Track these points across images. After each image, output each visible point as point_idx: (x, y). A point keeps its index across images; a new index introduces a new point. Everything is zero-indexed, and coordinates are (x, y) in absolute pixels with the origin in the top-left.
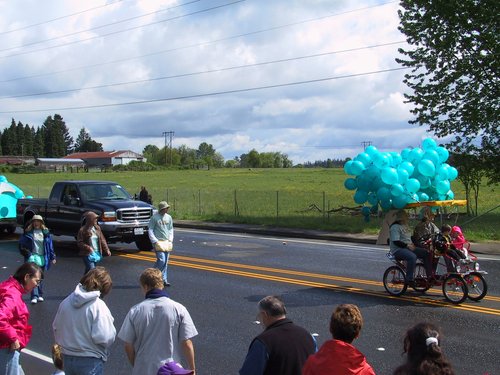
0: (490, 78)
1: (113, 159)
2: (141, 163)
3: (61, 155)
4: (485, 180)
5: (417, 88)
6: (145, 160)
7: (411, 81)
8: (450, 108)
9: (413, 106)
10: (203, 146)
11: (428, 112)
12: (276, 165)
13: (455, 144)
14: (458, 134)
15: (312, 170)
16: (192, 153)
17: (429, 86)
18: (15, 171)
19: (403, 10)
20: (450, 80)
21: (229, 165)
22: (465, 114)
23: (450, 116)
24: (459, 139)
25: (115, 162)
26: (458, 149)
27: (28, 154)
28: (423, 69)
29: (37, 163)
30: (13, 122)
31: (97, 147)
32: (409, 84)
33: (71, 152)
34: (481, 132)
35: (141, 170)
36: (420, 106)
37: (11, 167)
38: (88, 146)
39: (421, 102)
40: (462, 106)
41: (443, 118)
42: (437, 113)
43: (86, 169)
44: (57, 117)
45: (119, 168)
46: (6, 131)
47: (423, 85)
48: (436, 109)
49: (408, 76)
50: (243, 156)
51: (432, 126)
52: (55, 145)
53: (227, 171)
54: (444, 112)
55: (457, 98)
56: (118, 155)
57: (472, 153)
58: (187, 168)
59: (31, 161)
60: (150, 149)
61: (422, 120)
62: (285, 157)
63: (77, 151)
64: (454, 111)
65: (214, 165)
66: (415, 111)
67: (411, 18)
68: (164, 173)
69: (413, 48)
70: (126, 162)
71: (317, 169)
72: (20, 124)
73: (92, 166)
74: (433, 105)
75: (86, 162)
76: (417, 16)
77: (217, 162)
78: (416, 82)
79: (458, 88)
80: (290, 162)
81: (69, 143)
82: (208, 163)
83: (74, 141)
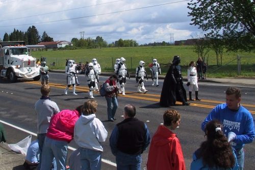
0: (226, 3)
1: (58, 45)
2: (70, 46)
3: (35, 44)
4: (225, 50)
5: (194, 9)
6: (72, 45)
7: (191, 6)
8: (208, 18)
9: (191, 17)
10: (98, 38)
11: (199, 20)
12: (131, 46)
13: (211, 33)
14: (212, 30)
15: (147, 47)
16: (93, 41)
17: (198, 8)
20: (207, 5)
21: (110, 46)
22: (214, 20)
23: (209, 21)
24: (213, 32)
25: (59, 46)
26: (212, 36)
30: (15, 30)
31: (50, 40)
32: (190, 8)
33: (40, 42)
34: (222, 28)
35: (71, 49)
36: (195, 17)
38: (47, 39)
39: (196, 15)
40: (214, 17)
41: (205, 22)
42: (203, 20)
43: (46, 49)
44: (33, 27)
45: (61, 48)
46: (11, 34)
47: (196, 8)
48: (202, 18)
49: (188, 4)
50: (116, 42)
51: (201, 26)
52: (33, 39)
53: (108, 48)
54: (206, 19)
55: (211, 13)
56: (60, 43)
57: (219, 38)
58: (91, 48)
60: (74, 40)
61: (196, 23)
62: (135, 42)
63: (42, 41)
64: (210, 19)
65: (103, 46)
66: (192, 20)
68: (81, 50)
70: (63, 46)
71: (150, 47)
72: (18, 31)
73: (49, 48)
74: (201, 17)
75: (46, 46)
77: (104, 45)
78: (193, 6)
79: (211, 9)
80: (137, 44)
81: (38, 39)
82: (101, 46)
83: (41, 37)
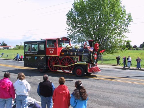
0: (82, 33)
5: (70, 35)
6: (16, 48)
17: (72, 35)
19: (67, 20)
20: (75, 34)
22: (78, 40)
25: (10, 48)
28: (70, 31)
31: (6, 45)
34: (81, 43)
35: (15, 50)
38: (4, 45)
41: (74, 41)
43: (4, 49)
45: (11, 49)
48: (73, 39)
49: (68, 33)
54: (74, 39)
55: (77, 37)
56: (10, 47)
60: (17, 46)
64: (76, 39)
67: (68, 22)
68: (20, 50)
69: (69, 27)
70: (12, 48)
73: (5, 49)
74: (72, 38)
76: (69, 22)
78: (69, 34)
83: (1, 43)
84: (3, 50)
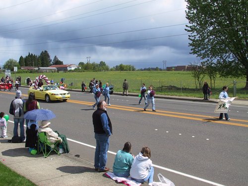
1: (68, 67)
3: (48, 66)
4: (218, 76)
5: (193, 41)
6: (80, 68)
7: (191, 38)
8: (205, 48)
9: (191, 47)
10: (101, 62)
11: (197, 50)
12: (130, 70)
13: (206, 62)
14: (208, 58)
15: (143, 71)
16: (97, 66)
18: (31, 72)
19: (187, 10)
21: (111, 70)
23: (206, 51)
24: (208, 60)
25: (69, 69)
26: (207, 64)
27: (36, 66)
28: (195, 33)
29: (39, 69)
30: (29, 54)
31: (61, 63)
32: (191, 39)
33: (51, 65)
35: (79, 72)
36: (194, 47)
37: (29, 71)
38: (57, 62)
39: (195, 46)
40: (210, 47)
41: (203, 52)
42: (200, 50)
43: (58, 71)
44: (46, 51)
45: (71, 71)
46: (26, 57)
47: (196, 39)
48: (200, 49)
49: (189, 36)
50: (117, 66)
51: (198, 55)
52: (45, 62)
53: (112, 72)
54: (203, 50)
56: (70, 66)
57: (213, 65)
58: (96, 71)
59: (37, 69)
60: (81, 64)
61: (195, 53)
62: (133, 67)
63: (53, 64)
64: (207, 49)
66: (192, 50)
67: (191, 14)
68: (87, 73)
69: (191, 25)
70: (73, 69)
71: (145, 72)
72: (32, 54)
73: (60, 70)
74: (199, 47)
75: (58, 69)
76: (193, 13)
77: (107, 69)
78: (193, 38)
79: (208, 41)
80: (135, 69)
81: (50, 62)
82: (104, 69)
83: (52, 60)
84: (56, 73)
